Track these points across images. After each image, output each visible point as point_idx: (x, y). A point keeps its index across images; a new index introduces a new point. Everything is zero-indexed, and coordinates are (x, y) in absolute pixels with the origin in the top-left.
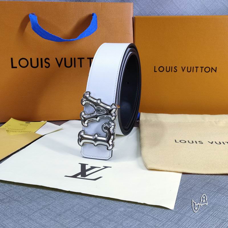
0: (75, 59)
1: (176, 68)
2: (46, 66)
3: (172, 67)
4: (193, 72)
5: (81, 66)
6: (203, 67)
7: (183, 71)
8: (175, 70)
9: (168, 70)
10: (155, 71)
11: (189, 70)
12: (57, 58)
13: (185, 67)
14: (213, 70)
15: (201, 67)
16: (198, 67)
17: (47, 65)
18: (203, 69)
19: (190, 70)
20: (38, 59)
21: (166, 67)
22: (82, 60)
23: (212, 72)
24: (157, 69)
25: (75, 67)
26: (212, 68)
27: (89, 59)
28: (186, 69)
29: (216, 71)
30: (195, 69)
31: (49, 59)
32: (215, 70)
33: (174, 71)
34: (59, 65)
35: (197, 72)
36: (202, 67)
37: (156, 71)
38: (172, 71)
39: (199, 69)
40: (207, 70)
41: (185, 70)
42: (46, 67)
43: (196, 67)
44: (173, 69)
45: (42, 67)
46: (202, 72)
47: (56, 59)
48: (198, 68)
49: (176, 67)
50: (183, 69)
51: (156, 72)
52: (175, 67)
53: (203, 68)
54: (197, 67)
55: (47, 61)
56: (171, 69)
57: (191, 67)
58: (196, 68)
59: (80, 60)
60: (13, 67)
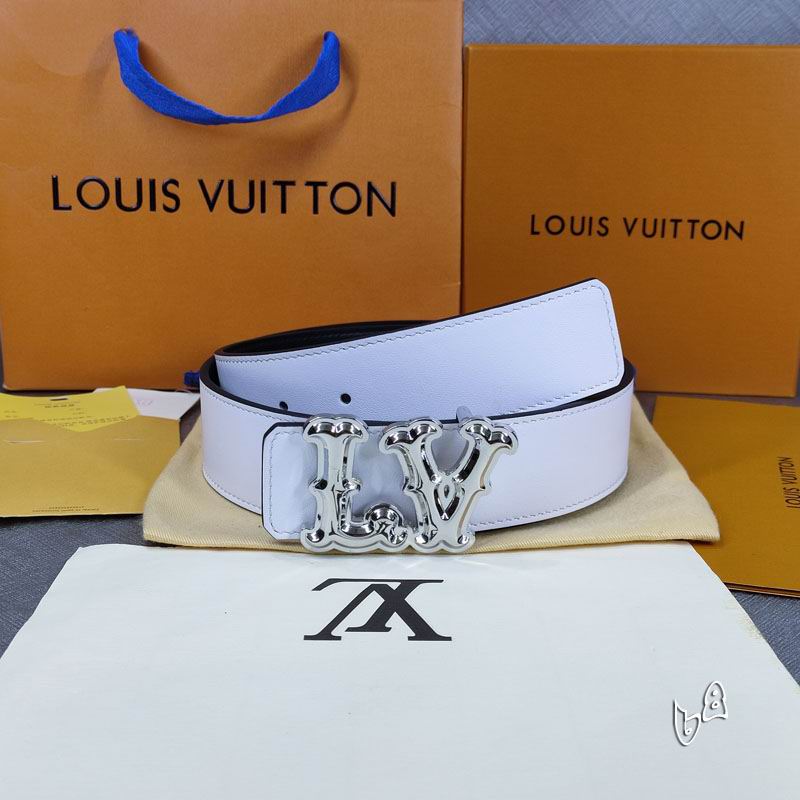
0: (263, 184)
1: (604, 222)
2: (168, 205)
3: (591, 219)
4: (663, 236)
5: (284, 210)
6: (698, 221)
7: (629, 232)
8: (603, 231)
9: (577, 229)
10: (534, 233)
11: (649, 231)
12: (204, 181)
13: (636, 220)
14: (730, 231)
15: (689, 221)
16: (680, 221)
17: (171, 203)
18: (698, 227)
19: (654, 230)
20: (139, 183)
21: (573, 218)
22: (288, 188)
23: (726, 237)
24: (540, 226)
25: (263, 210)
26: (728, 225)
27: (311, 188)
28: (639, 226)
29: (740, 235)
30: (670, 226)
31: (175, 183)
32: (738, 230)
33: (599, 232)
34: (211, 205)
35: (675, 236)
36: (693, 222)
37: (536, 230)
38: (590, 233)
39: (684, 228)
40: (712, 230)
41: (634, 231)
42: (166, 209)
43: (672, 220)
44: (596, 227)
45: (153, 207)
46: (692, 237)
47: (201, 183)
48: (679, 224)
49: (606, 219)
50: (630, 226)
51: (538, 233)
52: (602, 219)
53: (697, 224)
54: (676, 222)
55: (171, 188)
56: (587, 225)
57: (656, 220)
58: (673, 224)
59: (279, 187)
60: (56, 206)
